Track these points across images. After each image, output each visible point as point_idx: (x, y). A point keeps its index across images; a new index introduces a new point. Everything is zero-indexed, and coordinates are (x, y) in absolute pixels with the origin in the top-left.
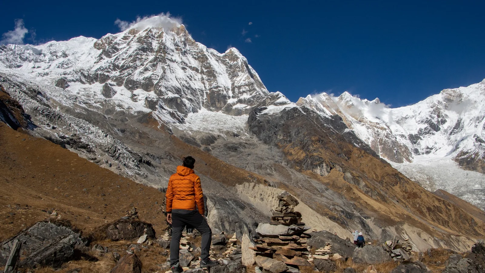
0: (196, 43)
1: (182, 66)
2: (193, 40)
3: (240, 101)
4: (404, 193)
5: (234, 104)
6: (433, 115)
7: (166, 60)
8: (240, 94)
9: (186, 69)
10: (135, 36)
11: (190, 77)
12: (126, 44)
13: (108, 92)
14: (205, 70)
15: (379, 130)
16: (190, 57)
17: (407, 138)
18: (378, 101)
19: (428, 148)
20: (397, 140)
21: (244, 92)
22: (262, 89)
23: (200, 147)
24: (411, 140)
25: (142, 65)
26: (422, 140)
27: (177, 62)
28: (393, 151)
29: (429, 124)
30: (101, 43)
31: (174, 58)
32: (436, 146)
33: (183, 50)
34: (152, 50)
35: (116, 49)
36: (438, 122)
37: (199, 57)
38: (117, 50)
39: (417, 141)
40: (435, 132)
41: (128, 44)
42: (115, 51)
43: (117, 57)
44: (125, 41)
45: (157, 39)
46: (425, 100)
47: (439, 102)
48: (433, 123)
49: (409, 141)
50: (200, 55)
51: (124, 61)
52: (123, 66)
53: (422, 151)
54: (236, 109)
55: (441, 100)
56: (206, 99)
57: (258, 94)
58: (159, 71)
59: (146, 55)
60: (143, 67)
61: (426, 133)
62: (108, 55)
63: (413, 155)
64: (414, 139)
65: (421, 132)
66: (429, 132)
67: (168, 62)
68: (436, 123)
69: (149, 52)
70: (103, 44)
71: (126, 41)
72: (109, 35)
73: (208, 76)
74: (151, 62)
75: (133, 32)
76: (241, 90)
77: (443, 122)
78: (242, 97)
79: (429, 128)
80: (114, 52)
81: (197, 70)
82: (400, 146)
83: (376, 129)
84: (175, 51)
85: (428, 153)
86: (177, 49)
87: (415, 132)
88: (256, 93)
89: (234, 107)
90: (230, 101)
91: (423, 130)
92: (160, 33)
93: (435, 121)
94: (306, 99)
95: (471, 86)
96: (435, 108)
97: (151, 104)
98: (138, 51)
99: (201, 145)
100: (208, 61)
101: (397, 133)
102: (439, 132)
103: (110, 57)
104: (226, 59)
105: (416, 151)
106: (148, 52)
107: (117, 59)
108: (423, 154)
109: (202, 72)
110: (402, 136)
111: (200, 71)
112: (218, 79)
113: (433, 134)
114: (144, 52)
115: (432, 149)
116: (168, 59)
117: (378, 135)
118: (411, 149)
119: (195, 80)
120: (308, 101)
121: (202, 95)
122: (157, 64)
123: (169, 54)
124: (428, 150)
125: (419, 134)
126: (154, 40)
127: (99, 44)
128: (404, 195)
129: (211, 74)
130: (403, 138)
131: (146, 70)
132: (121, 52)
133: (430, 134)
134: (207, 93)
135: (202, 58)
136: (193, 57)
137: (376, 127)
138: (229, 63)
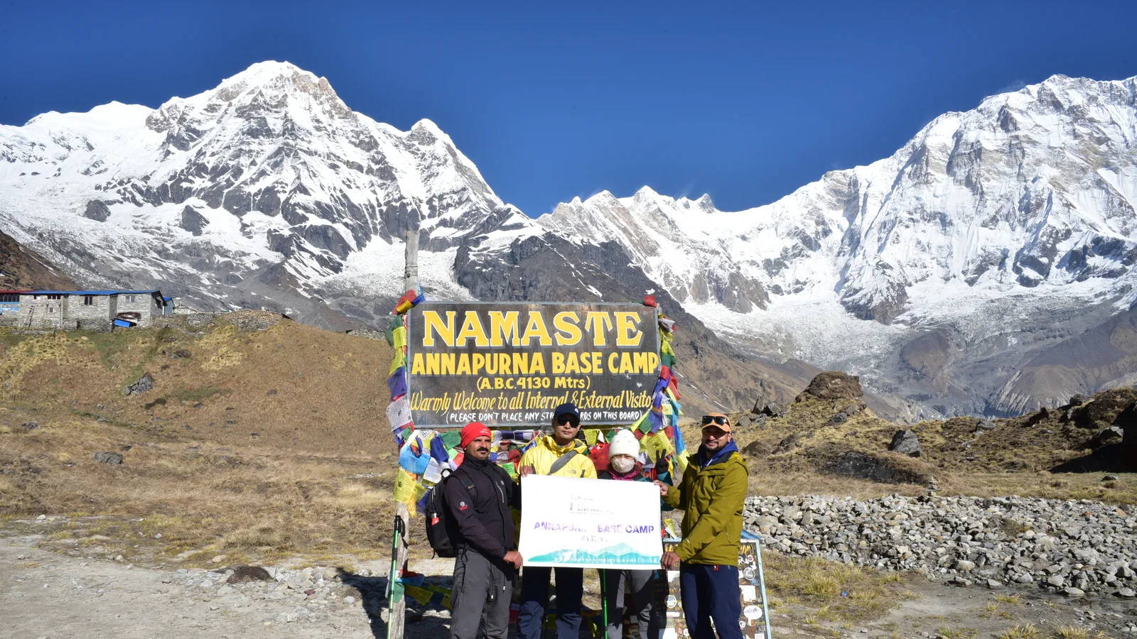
0: (353, 112)
1: (330, 162)
2: (346, 107)
3: (444, 223)
4: (702, 372)
5: (432, 229)
6: (807, 221)
7: (298, 153)
8: (443, 209)
9: (338, 167)
10: (230, 105)
11: (348, 183)
12: (216, 120)
13: (192, 221)
14: (375, 167)
15: (708, 256)
16: (343, 141)
17: (761, 265)
18: (707, 200)
19: (798, 282)
20: (742, 271)
21: (449, 205)
22: (485, 194)
23: (373, 319)
24: (767, 270)
25: (253, 163)
26: (788, 268)
27: (320, 156)
28: (732, 293)
29: (801, 238)
30: (162, 118)
31: (313, 148)
32: (812, 277)
33: (330, 129)
34: (269, 133)
35: (195, 131)
36: (817, 233)
37: (361, 142)
38: (199, 134)
39: (779, 271)
40: (810, 253)
41: (219, 122)
42: (195, 136)
43: (201, 150)
44: (211, 114)
45: (276, 110)
46: (793, 194)
47: (820, 197)
48: (808, 236)
49: (764, 272)
50: (362, 137)
51: (216, 157)
52: (214, 168)
53: (788, 289)
54: (436, 238)
55: (823, 193)
56: (380, 223)
57: (474, 208)
58: (287, 175)
59: (260, 144)
60: (254, 169)
61: (795, 256)
62: (182, 144)
63: (771, 295)
64: (774, 266)
65: (785, 255)
66: (800, 253)
67: (304, 156)
68: (813, 236)
69: (263, 136)
70: (165, 119)
71: (214, 114)
72: (175, 100)
73: (381, 178)
74: (269, 158)
75: (227, 96)
76: (444, 202)
77: (826, 233)
78: (447, 215)
79: (801, 245)
80: (193, 139)
81: (360, 168)
82: (747, 282)
83: (702, 254)
84: (314, 132)
85: (797, 291)
86: (318, 129)
87: (775, 255)
88: (472, 206)
89: (432, 236)
90: (425, 224)
91: (790, 251)
92: (280, 96)
93: (810, 232)
94: (570, 204)
95: (876, 163)
96: (811, 207)
97: (279, 243)
98: (242, 137)
99: (375, 316)
100: (379, 149)
101: (741, 259)
102: (818, 252)
103: (186, 149)
104: (414, 142)
105: (777, 290)
106: (261, 137)
107: (200, 153)
108: (789, 293)
109: (370, 171)
110: (753, 263)
111: (365, 170)
112: (400, 182)
113: (808, 256)
114: (253, 137)
115: (805, 283)
116: (301, 150)
117: (707, 264)
118: (768, 286)
119: (358, 187)
120: (575, 209)
121: (373, 216)
122: (282, 161)
123: (302, 140)
124: (799, 286)
125: (783, 258)
126: (271, 111)
127: (156, 120)
128: (701, 376)
129: (386, 173)
130: (754, 267)
131: (263, 173)
132: (206, 139)
133: (803, 256)
134: (381, 211)
135: (368, 143)
136: (350, 141)
137: (701, 249)
138: (418, 150)
